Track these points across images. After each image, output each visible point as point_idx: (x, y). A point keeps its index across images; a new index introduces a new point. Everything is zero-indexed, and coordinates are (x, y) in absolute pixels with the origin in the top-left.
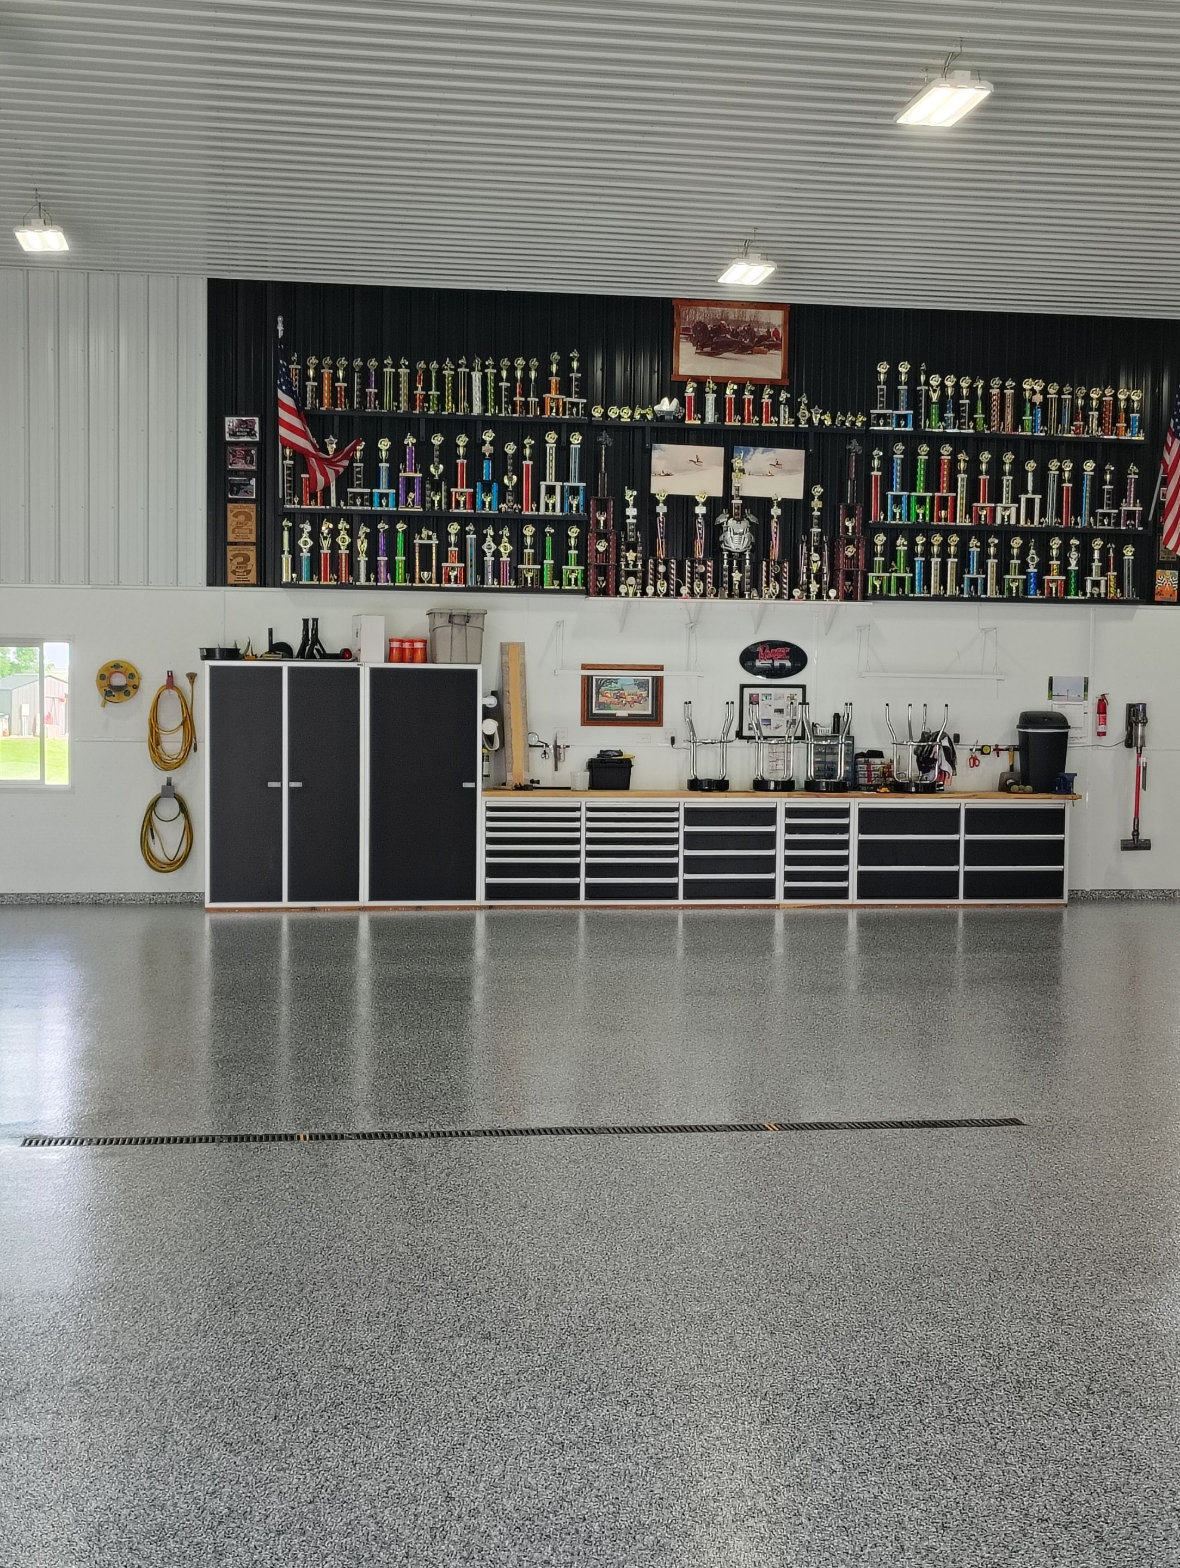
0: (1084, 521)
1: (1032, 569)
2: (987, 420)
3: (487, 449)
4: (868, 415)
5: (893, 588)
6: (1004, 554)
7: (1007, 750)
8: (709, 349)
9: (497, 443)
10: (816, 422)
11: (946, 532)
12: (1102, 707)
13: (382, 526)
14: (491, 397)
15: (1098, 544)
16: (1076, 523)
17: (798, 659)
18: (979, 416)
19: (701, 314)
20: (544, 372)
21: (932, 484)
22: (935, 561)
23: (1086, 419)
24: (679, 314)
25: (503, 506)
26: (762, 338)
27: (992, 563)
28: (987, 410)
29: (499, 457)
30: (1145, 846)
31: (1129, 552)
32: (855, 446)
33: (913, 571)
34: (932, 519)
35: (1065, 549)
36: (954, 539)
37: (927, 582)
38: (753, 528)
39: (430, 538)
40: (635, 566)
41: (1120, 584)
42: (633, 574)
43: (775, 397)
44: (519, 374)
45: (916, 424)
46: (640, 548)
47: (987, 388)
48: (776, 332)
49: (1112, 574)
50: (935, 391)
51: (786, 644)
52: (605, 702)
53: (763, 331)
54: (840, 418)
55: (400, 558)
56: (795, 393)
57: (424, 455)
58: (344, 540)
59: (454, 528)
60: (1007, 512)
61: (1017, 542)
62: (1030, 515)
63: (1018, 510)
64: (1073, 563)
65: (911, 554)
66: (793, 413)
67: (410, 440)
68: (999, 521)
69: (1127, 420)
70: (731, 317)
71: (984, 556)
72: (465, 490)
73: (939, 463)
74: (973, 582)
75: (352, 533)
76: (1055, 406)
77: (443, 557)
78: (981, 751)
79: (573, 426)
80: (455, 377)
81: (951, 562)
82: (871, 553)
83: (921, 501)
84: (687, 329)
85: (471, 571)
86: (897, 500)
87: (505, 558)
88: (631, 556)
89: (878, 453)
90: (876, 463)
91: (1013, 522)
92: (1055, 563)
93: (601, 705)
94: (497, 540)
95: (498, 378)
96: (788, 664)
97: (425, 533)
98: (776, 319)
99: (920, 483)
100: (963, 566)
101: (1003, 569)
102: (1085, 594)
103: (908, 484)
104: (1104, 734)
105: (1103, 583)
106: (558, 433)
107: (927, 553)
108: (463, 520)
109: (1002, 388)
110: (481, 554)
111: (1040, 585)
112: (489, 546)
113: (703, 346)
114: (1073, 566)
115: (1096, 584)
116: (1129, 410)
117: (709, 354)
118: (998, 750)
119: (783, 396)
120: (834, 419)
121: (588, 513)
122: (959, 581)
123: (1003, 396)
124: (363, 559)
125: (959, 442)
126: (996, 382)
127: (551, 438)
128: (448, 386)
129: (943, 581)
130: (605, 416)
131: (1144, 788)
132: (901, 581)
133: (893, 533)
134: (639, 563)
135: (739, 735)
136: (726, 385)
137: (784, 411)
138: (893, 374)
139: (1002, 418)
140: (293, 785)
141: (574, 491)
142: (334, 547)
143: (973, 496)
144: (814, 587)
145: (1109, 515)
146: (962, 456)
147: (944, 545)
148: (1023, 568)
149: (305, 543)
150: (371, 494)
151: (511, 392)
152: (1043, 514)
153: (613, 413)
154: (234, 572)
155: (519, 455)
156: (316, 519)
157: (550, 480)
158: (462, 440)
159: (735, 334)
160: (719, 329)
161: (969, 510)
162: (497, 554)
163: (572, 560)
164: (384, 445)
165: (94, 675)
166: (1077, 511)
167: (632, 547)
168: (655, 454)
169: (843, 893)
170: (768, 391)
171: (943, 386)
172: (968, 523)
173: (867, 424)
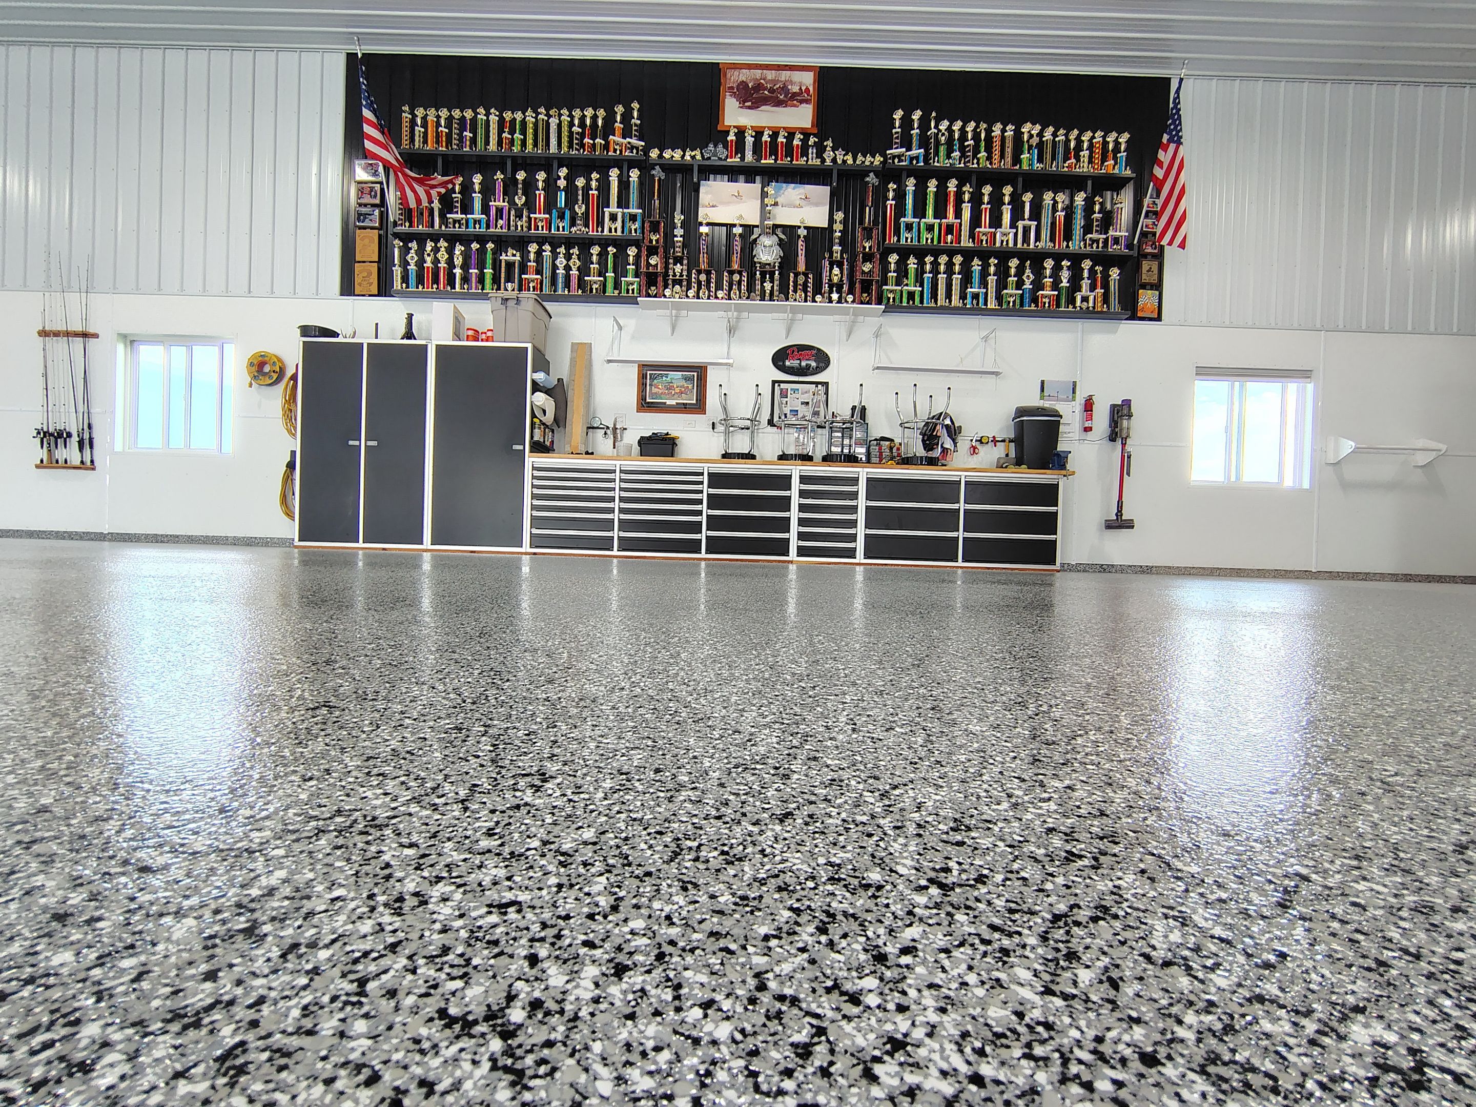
0: (1076, 245)
1: (1028, 286)
2: (989, 158)
3: (562, 183)
4: (884, 155)
5: (905, 300)
6: (1003, 273)
7: (1003, 441)
8: (749, 104)
9: (570, 179)
10: (839, 162)
11: (951, 253)
12: (1088, 406)
13: (475, 246)
14: (565, 140)
15: (1087, 264)
16: (1068, 246)
17: (823, 360)
18: (983, 154)
19: (743, 75)
20: (610, 120)
21: (940, 213)
22: (942, 277)
23: (1078, 158)
24: (725, 75)
25: (574, 229)
26: (795, 94)
27: (992, 279)
28: (989, 149)
29: (571, 190)
30: (1129, 525)
31: (1115, 273)
32: (872, 179)
33: (922, 285)
34: (939, 241)
35: (1057, 268)
36: (958, 259)
37: (934, 295)
38: (781, 243)
39: (514, 255)
40: (681, 275)
41: (1106, 299)
42: (679, 283)
43: (805, 141)
44: (588, 122)
45: (926, 160)
46: (685, 262)
47: (989, 131)
48: (807, 90)
49: (1099, 291)
50: (943, 134)
51: (811, 348)
52: (656, 391)
53: (795, 89)
54: (860, 158)
55: (488, 271)
56: (822, 137)
57: (510, 187)
58: (443, 256)
59: (533, 248)
60: (1006, 236)
61: (1014, 263)
62: (1026, 239)
63: (1016, 235)
64: (1065, 281)
65: (920, 272)
66: (820, 155)
67: (499, 176)
68: (998, 244)
69: (1115, 158)
70: (769, 77)
71: (984, 274)
72: (542, 216)
73: (946, 195)
74: (976, 296)
75: (450, 251)
76: (1050, 146)
77: (524, 269)
78: (980, 441)
79: (632, 163)
80: (536, 125)
81: (957, 278)
82: (885, 270)
83: (930, 228)
84: (732, 88)
85: (547, 283)
86: (909, 227)
87: (574, 272)
88: (678, 268)
89: (892, 186)
90: (891, 195)
91: (1011, 244)
92: (1048, 281)
93: (653, 395)
94: (568, 257)
95: (571, 124)
96: (814, 364)
97: (510, 251)
98: (807, 80)
99: (930, 211)
100: (967, 280)
101: (1002, 285)
102: (1075, 307)
103: (920, 212)
104: (1090, 429)
105: (1091, 299)
106: (620, 169)
107: (935, 271)
108: (541, 241)
109: (1004, 131)
110: (555, 267)
111: (1035, 300)
112: (561, 262)
113: (744, 102)
114: (1065, 284)
115: (1085, 299)
116: (1117, 149)
117: (749, 108)
118: (995, 441)
119: (812, 140)
120: (855, 160)
121: (643, 233)
122: (963, 297)
123: (1003, 138)
124: (458, 271)
125: (963, 177)
126: (997, 129)
127: (614, 173)
128: (530, 131)
129: (949, 296)
130: (660, 156)
131: (1128, 474)
132: (911, 295)
133: (904, 253)
134: (685, 273)
135: (771, 423)
136: (762, 133)
137: (812, 152)
138: (907, 122)
139: (1002, 156)
140: (370, 443)
141: (633, 218)
142: (436, 261)
143: (975, 222)
144: (835, 296)
145: (1097, 241)
146: (967, 188)
147: (950, 265)
148: (1019, 285)
149: (412, 257)
150: (467, 221)
151: (582, 135)
152: (1038, 239)
153: (667, 154)
154: (360, 284)
155: (587, 187)
156: (421, 239)
157: (613, 208)
158: (541, 176)
159: (772, 91)
160: (759, 87)
161: (972, 236)
162: (568, 268)
163: (630, 273)
164: (477, 179)
165: (245, 363)
166: (1068, 237)
167: (679, 260)
168: (702, 190)
169: (851, 553)
170: (799, 136)
171: (949, 129)
172: (971, 245)
173: (884, 163)
